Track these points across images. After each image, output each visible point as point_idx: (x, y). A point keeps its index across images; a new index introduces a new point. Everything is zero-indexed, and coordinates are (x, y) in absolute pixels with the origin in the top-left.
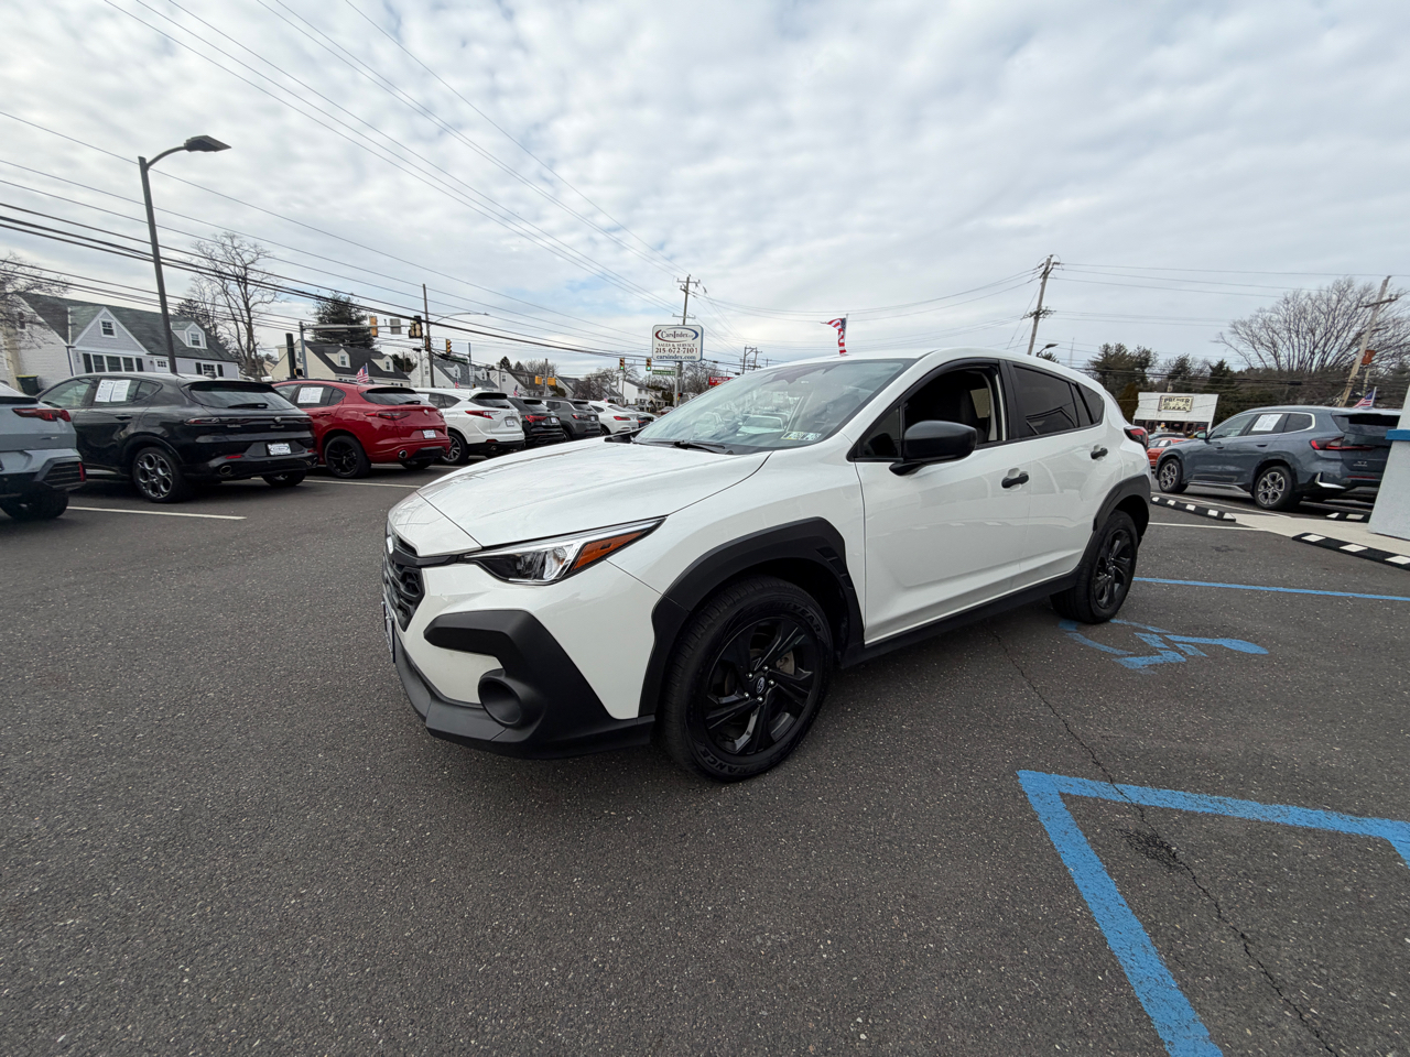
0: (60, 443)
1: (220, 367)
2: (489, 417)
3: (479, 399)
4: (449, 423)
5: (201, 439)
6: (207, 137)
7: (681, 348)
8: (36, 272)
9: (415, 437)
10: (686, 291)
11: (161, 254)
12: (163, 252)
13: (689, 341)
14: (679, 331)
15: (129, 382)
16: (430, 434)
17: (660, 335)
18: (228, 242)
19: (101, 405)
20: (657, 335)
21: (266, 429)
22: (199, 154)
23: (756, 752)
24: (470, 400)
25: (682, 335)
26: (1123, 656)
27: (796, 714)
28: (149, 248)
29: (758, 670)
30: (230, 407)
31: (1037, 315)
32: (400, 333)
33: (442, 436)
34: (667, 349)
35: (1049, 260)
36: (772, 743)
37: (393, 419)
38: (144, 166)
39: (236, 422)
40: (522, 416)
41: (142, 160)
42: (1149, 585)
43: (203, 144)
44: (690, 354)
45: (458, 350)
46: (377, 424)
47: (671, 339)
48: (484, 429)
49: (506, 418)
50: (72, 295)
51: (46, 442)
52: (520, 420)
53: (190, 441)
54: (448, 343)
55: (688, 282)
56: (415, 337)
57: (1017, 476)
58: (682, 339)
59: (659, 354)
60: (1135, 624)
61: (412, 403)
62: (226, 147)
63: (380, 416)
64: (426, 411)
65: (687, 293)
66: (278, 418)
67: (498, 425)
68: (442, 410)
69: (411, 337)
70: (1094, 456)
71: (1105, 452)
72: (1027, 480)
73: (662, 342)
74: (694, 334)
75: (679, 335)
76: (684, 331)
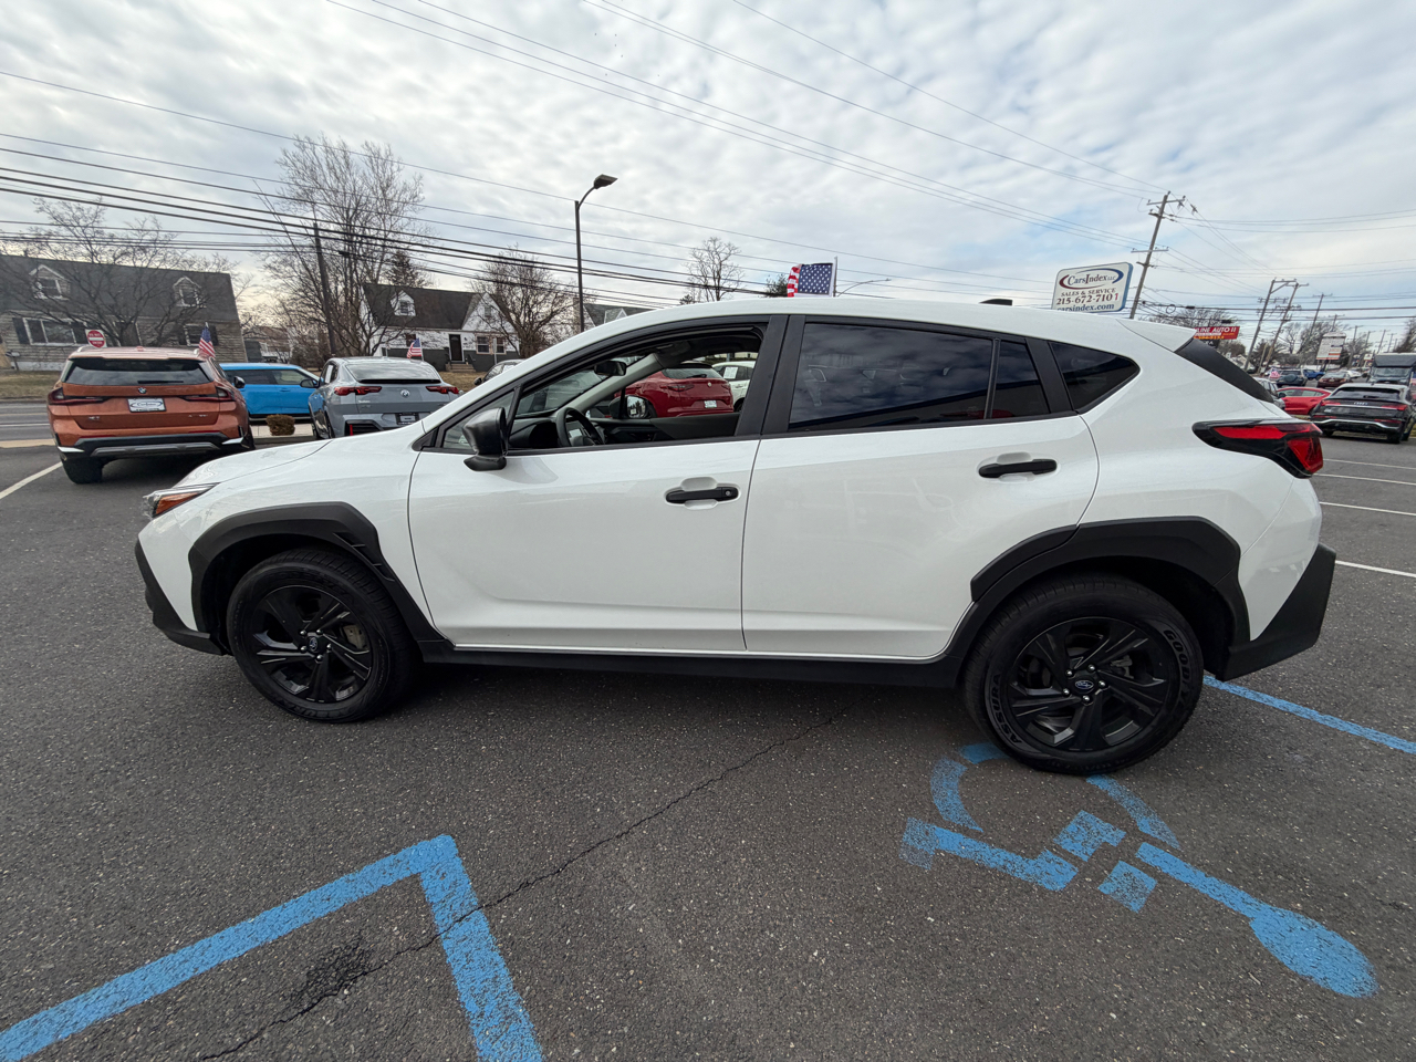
6: (604, 176)
7: (1094, 296)
9: (696, 406)
10: (1161, 214)
12: (584, 265)
13: (1108, 285)
14: (1093, 274)
16: (711, 404)
17: (1065, 282)
18: (711, 245)
20: (1061, 283)
22: (601, 189)
25: (1098, 278)
28: (576, 264)
33: (724, 405)
34: (1073, 298)
37: (679, 390)
38: (578, 205)
41: (577, 203)
44: (1106, 303)
46: (670, 393)
47: (1082, 285)
55: (1165, 201)
58: (1098, 283)
62: (616, 179)
64: (709, 384)
65: (1160, 218)
70: (991, 472)
71: (1045, 467)
72: (734, 493)
73: (1068, 290)
74: (1117, 276)
75: (1093, 279)
76: (1102, 273)
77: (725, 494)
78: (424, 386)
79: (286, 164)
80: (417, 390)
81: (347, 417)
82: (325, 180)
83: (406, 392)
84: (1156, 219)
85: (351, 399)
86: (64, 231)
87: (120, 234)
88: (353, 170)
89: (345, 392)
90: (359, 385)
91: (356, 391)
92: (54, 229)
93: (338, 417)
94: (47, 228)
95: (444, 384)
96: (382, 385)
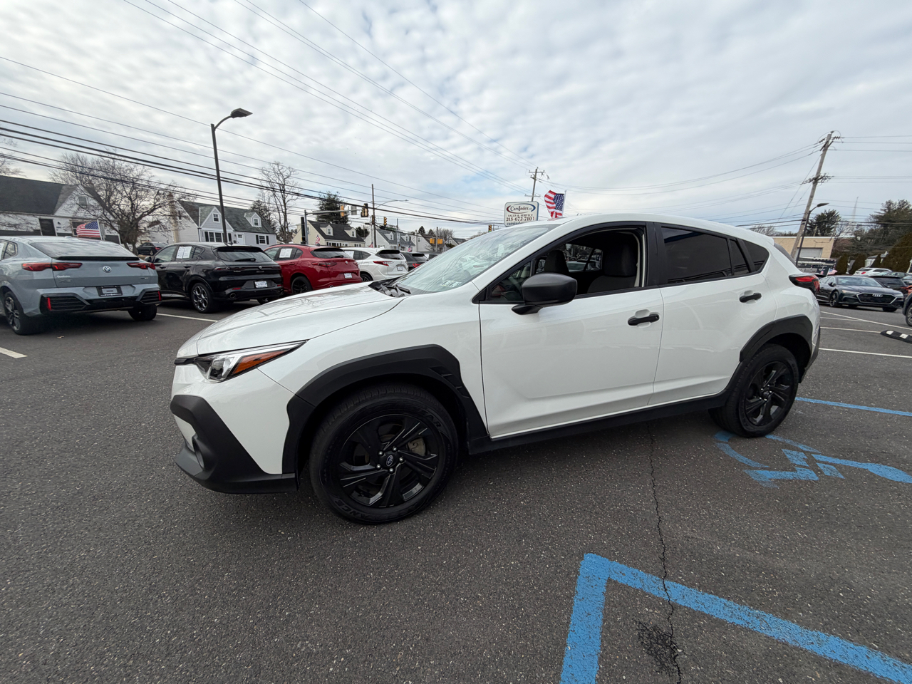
0: (150, 281)
1: (267, 237)
2: (387, 265)
3: (382, 253)
4: (361, 269)
5: (221, 279)
6: (240, 109)
7: (523, 217)
8: (183, 190)
9: (339, 277)
10: (535, 179)
11: (221, 176)
12: (222, 174)
13: (529, 212)
14: (522, 206)
15: (191, 247)
16: (348, 276)
17: (509, 209)
18: (276, 167)
19: (180, 260)
20: (507, 209)
21: (254, 273)
22: (237, 119)
23: (388, 507)
24: (376, 255)
25: (524, 209)
26: (756, 468)
27: (425, 485)
28: (215, 173)
29: (387, 450)
30: (236, 261)
31: (816, 181)
32: (356, 214)
33: (356, 276)
34: (514, 218)
35: (830, 136)
36: (402, 502)
37: (327, 266)
38: (214, 128)
39: (238, 269)
40: (408, 264)
41: (212, 125)
42: (827, 408)
43: (239, 113)
45: (389, 223)
46: (318, 269)
47: (517, 211)
48: (383, 272)
49: (398, 266)
50: (199, 201)
51: (142, 280)
52: (407, 267)
53: (216, 280)
54: (385, 219)
55: (536, 172)
56: (364, 216)
57: (648, 315)
58: (524, 211)
59: (509, 222)
60: (788, 441)
61: (339, 257)
62: (250, 113)
63: (320, 265)
64: (346, 262)
65: (535, 180)
66: (260, 267)
67: (392, 270)
68: (358, 261)
69: (362, 216)
70: (743, 300)
71: (757, 297)
72: (657, 317)
73: (511, 214)
74: (533, 208)
75: (522, 209)
76: (526, 206)
77: (654, 318)
78: (125, 262)
80: (117, 265)
81: (42, 292)
83: (108, 268)
84: (533, 180)
85: (47, 274)
89: (40, 268)
90: (55, 261)
91: (51, 266)
93: (31, 291)
95: (142, 261)
96: (83, 262)
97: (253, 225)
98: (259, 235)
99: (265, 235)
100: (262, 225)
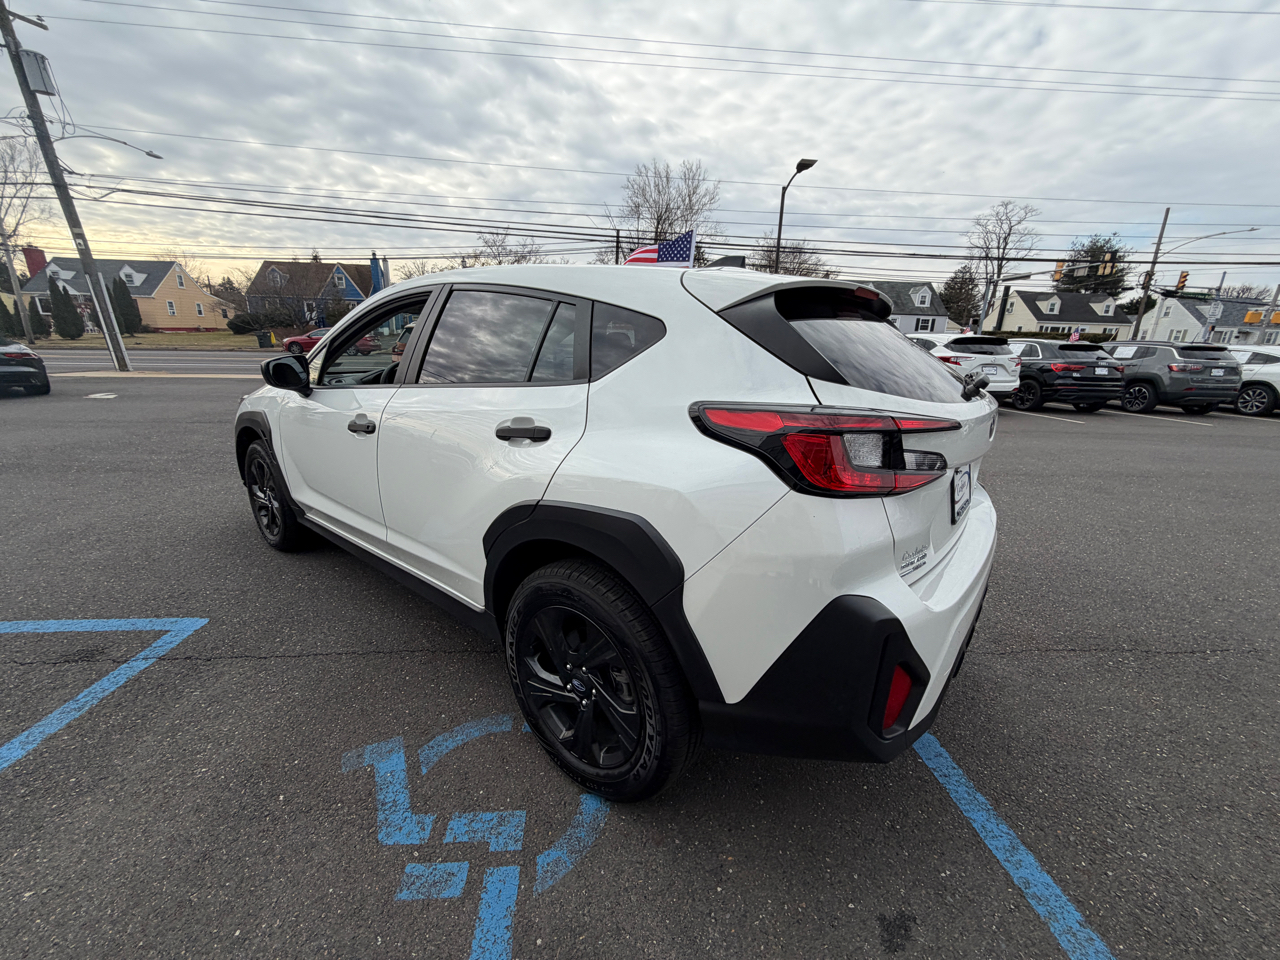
1: (934, 321)
2: (956, 363)
3: (961, 344)
6: (803, 160)
18: (1002, 209)
22: (801, 173)
38: (785, 189)
43: (804, 165)
49: (984, 365)
54: (1184, 276)
62: (815, 161)
70: (505, 434)
71: (541, 435)
72: (373, 431)
77: (370, 429)
79: (628, 188)
82: (651, 196)
86: (489, 250)
87: (514, 249)
88: (671, 184)
92: (484, 249)
94: (481, 249)
97: (917, 304)
98: (922, 318)
99: (931, 318)
100: (932, 303)
